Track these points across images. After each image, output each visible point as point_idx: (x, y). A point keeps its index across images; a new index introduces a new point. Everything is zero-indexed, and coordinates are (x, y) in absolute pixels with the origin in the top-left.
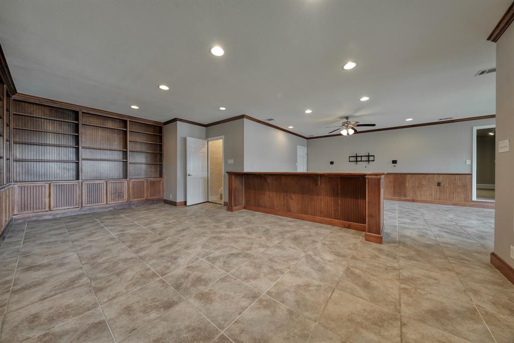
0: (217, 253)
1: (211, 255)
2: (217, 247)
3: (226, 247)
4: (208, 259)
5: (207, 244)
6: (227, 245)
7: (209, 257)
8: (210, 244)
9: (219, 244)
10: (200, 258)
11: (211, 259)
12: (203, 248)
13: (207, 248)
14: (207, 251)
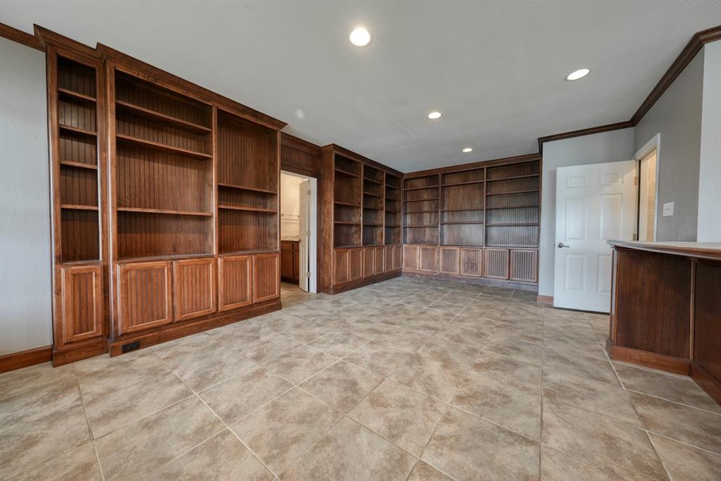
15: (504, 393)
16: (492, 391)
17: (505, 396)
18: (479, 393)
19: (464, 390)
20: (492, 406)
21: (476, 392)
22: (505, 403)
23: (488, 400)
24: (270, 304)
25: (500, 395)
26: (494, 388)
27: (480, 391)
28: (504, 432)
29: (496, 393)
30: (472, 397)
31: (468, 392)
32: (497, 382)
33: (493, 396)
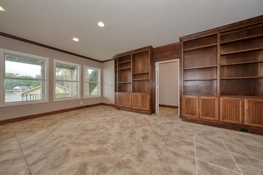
0: (101, 131)
1: (105, 129)
2: (102, 134)
3: (95, 135)
4: (106, 128)
5: (108, 136)
6: (95, 136)
7: (106, 129)
8: (106, 136)
9: (100, 137)
10: (110, 128)
11: (104, 128)
12: (111, 134)
13: (108, 133)
14: (107, 132)
15: (58, 168)
16: (63, 163)
17: (56, 167)
18: (66, 158)
19: (71, 153)
20: (56, 159)
21: (67, 157)
22: (53, 165)
23: (60, 160)
24: (146, 112)
25: (58, 165)
26: (64, 165)
27: (67, 158)
28: (44, 158)
29: (60, 164)
30: (66, 154)
31: (70, 154)
32: (66, 168)
33: (60, 162)
